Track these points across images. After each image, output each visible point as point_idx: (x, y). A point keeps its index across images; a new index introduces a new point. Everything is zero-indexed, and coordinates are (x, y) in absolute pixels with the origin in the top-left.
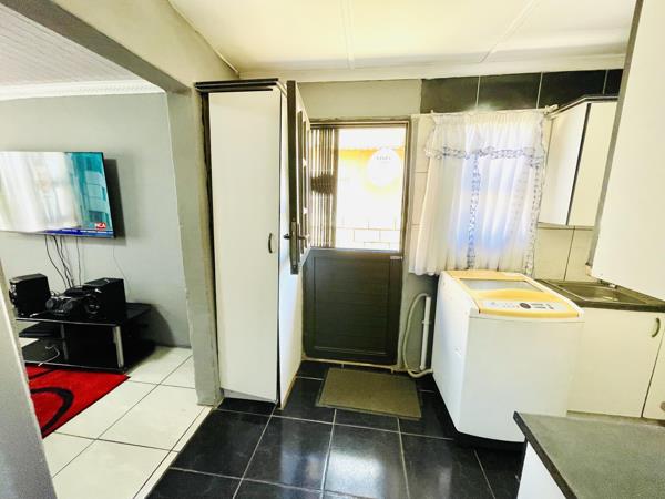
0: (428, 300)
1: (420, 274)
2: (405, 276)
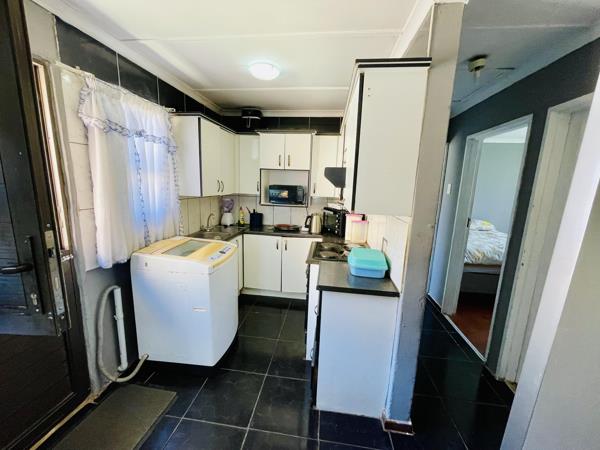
0: (118, 293)
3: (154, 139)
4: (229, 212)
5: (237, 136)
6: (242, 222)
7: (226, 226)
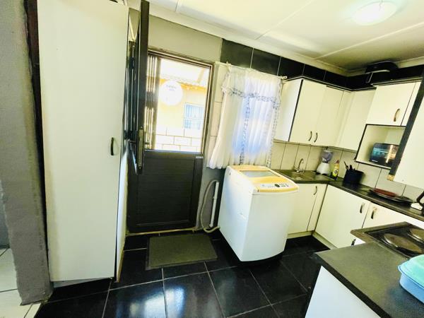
0: (217, 184)
1: (213, 168)
2: (204, 169)
3: (263, 98)
4: (327, 162)
5: (353, 93)
6: (334, 175)
7: (318, 174)
